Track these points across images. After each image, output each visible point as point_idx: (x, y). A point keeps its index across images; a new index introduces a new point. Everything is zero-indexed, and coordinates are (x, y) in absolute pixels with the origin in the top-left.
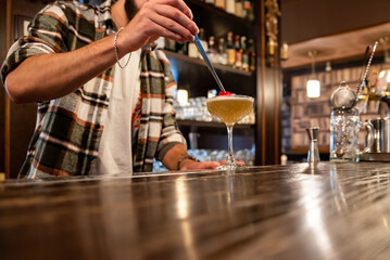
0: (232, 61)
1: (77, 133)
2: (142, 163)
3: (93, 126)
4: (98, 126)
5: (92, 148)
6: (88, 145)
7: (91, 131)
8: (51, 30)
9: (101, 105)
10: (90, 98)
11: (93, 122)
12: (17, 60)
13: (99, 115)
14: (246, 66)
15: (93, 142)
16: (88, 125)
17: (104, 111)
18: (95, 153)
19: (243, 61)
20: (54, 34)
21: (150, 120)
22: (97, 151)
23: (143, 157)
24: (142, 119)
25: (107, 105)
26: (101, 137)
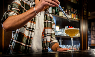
0: (73, 17)
1: (25, 40)
3: (29, 38)
4: (31, 38)
7: (29, 39)
8: (16, 8)
9: (32, 31)
10: (29, 29)
11: (30, 36)
13: (31, 34)
14: (77, 19)
15: (30, 43)
16: (28, 37)
17: (33, 33)
19: (76, 17)
20: (17, 9)
21: (47, 35)
22: (31, 45)
23: (45, 47)
24: (45, 35)
25: (34, 31)
26: (32, 41)
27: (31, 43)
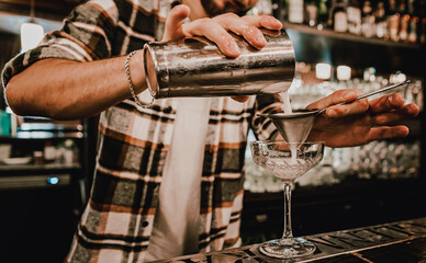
1: (134, 158)
2: (212, 179)
3: (154, 147)
4: (161, 146)
5: (154, 173)
6: (149, 170)
7: (152, 152)
9: (165, 120)
10: (151, 112)
11: (155, 141)
12: (25, 62)
13: (163, 132)
14: (413, 37)
15: (155, 165)
16: (148, 145)
17: (169, 127)
18: (158, 179)
22: (161, 175)
23: (213, 170)
24: (214, 117)
25: (173, 120)
26: (165, 158)
27: (163, 165)
